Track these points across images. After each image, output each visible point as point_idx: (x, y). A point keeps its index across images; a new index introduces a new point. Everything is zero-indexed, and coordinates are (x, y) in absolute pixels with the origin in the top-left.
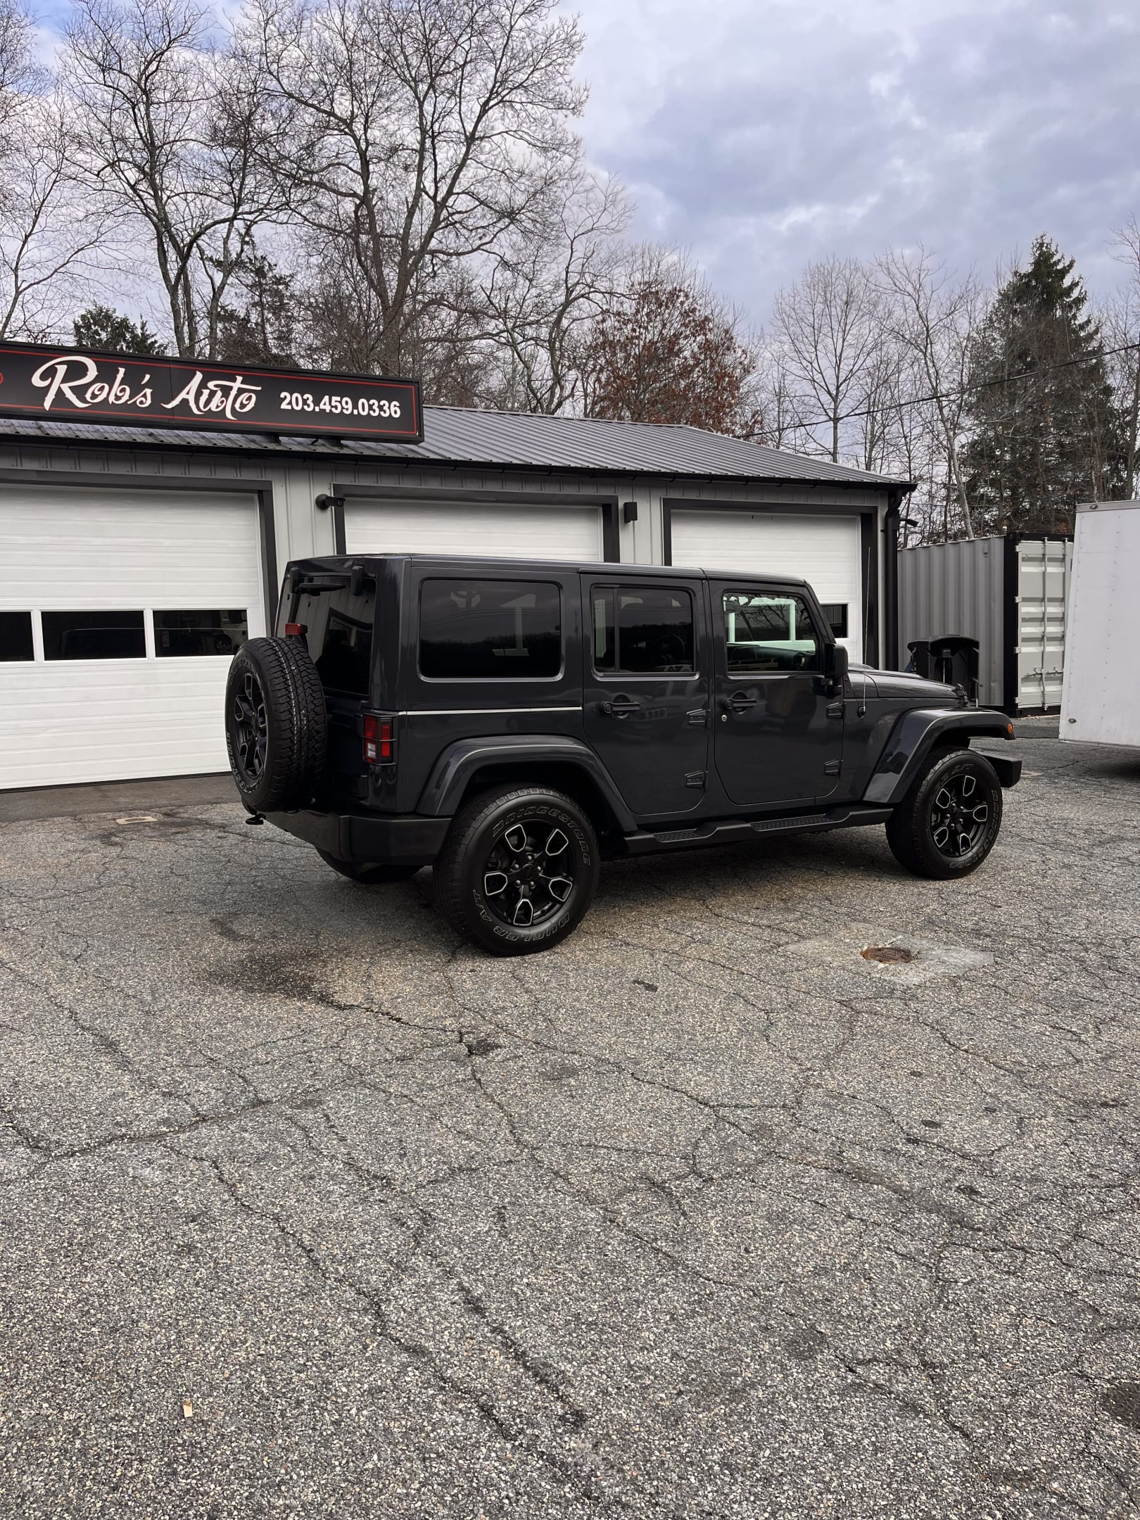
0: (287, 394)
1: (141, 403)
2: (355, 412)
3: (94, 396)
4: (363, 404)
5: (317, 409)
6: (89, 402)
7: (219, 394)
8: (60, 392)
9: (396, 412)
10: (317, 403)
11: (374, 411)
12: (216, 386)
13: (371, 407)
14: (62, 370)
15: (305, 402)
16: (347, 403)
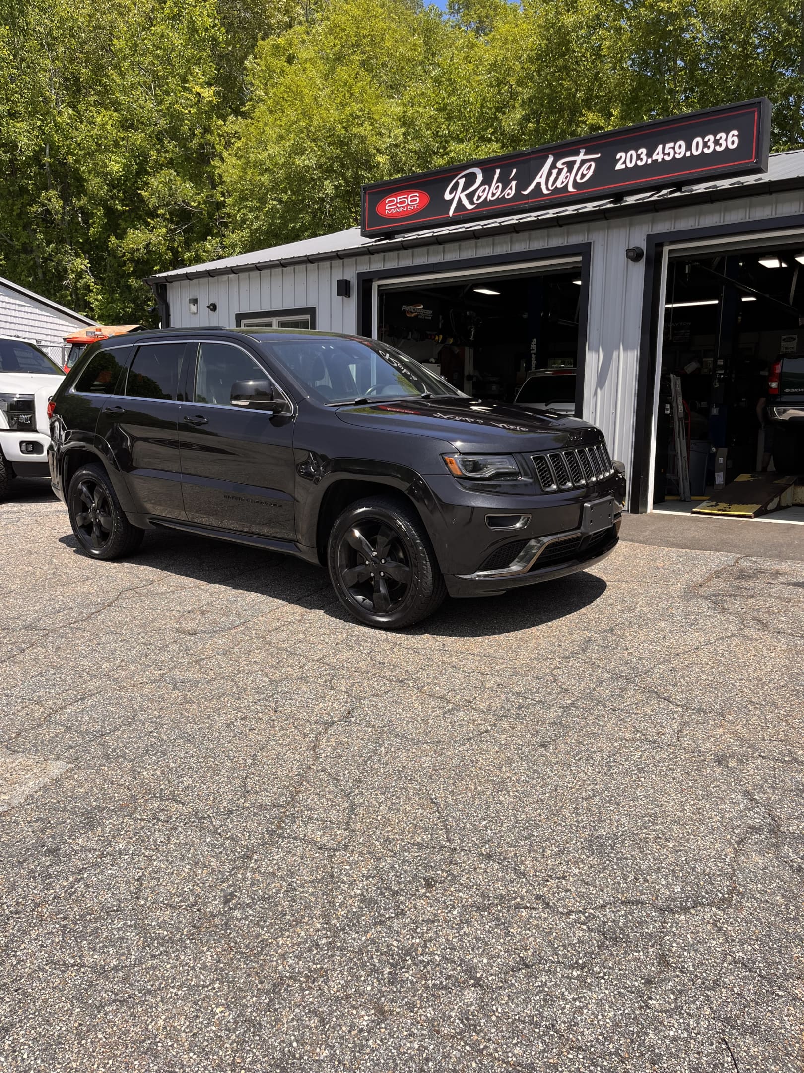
0: (622, 154)
1: (508, 194)
2: (688, 154)
3: (479, 197)
4: (698, 143)
5: (649, 161)
6: (474, 204)
7: (565, 170)
8: (460, 200)
9: (733, 142)
10: (649, 155)
11: (709, 147)
12: (563, 164)
13: (705, 145)
14: (462, 182)
15: (639, 158)
16: (680, 146)
